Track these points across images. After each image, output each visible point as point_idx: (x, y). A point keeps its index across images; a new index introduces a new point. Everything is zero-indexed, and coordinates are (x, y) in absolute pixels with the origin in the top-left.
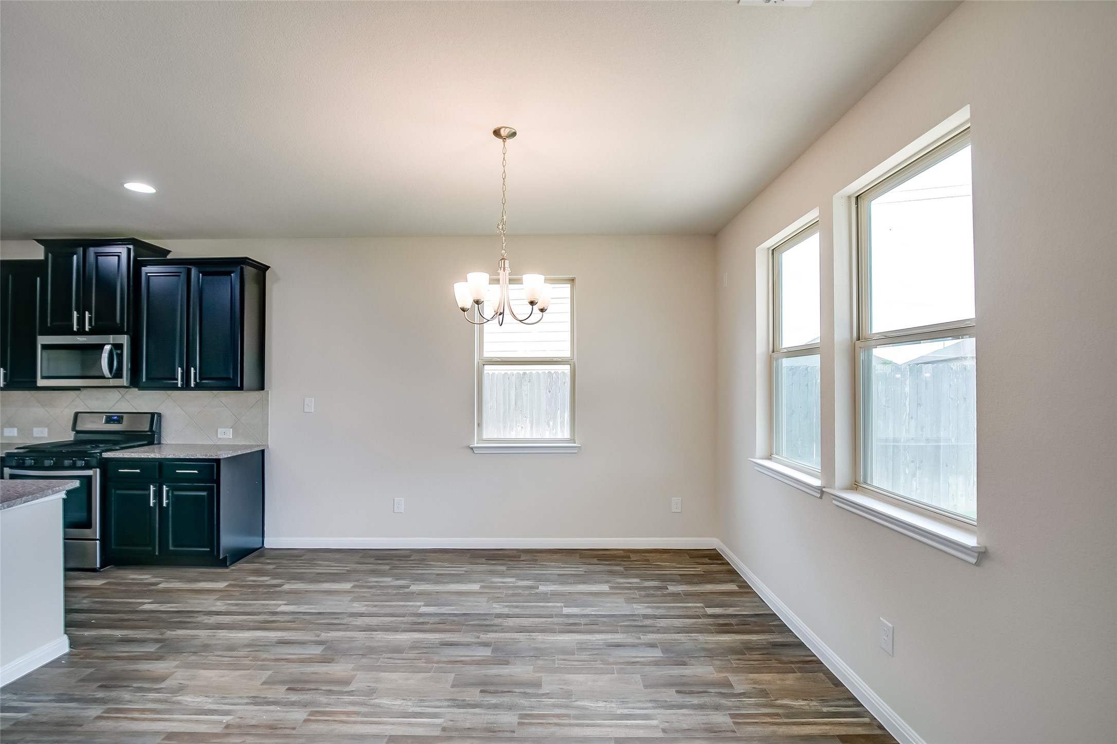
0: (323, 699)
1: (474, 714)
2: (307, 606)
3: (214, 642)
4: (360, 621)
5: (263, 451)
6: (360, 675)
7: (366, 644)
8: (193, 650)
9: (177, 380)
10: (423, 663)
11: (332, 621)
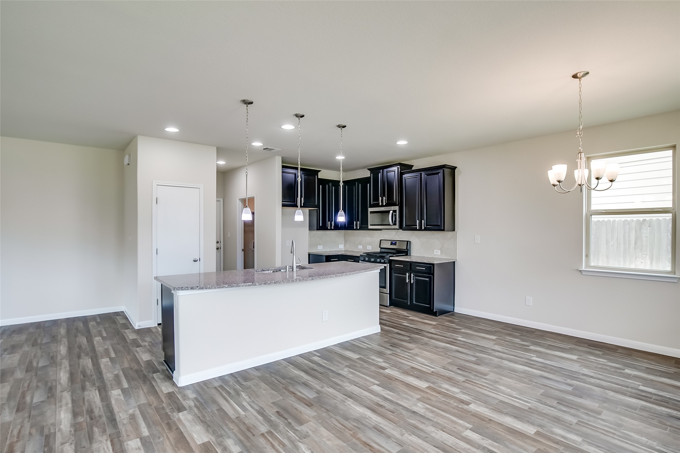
0: (473, 377)
1: (550, 410)
2: (471, 341)
3: (429, 343)
4: (497, 354)
5: (454, 262)
6: (492, 374)
7: (498, 364)
8: (422, 344)
9: (417, 226)
10: (527, 380)
11: (483, 350)
